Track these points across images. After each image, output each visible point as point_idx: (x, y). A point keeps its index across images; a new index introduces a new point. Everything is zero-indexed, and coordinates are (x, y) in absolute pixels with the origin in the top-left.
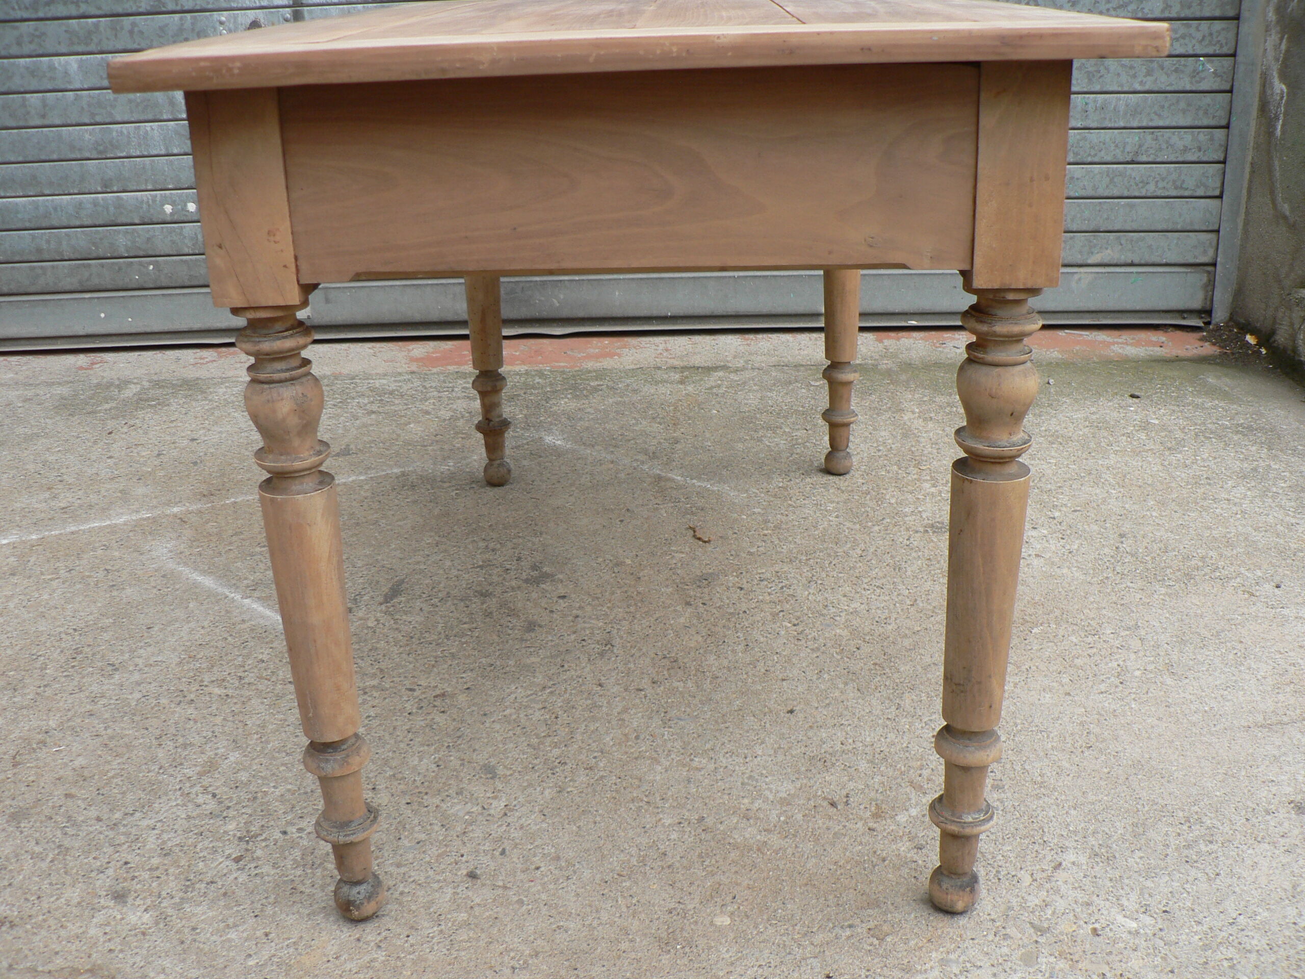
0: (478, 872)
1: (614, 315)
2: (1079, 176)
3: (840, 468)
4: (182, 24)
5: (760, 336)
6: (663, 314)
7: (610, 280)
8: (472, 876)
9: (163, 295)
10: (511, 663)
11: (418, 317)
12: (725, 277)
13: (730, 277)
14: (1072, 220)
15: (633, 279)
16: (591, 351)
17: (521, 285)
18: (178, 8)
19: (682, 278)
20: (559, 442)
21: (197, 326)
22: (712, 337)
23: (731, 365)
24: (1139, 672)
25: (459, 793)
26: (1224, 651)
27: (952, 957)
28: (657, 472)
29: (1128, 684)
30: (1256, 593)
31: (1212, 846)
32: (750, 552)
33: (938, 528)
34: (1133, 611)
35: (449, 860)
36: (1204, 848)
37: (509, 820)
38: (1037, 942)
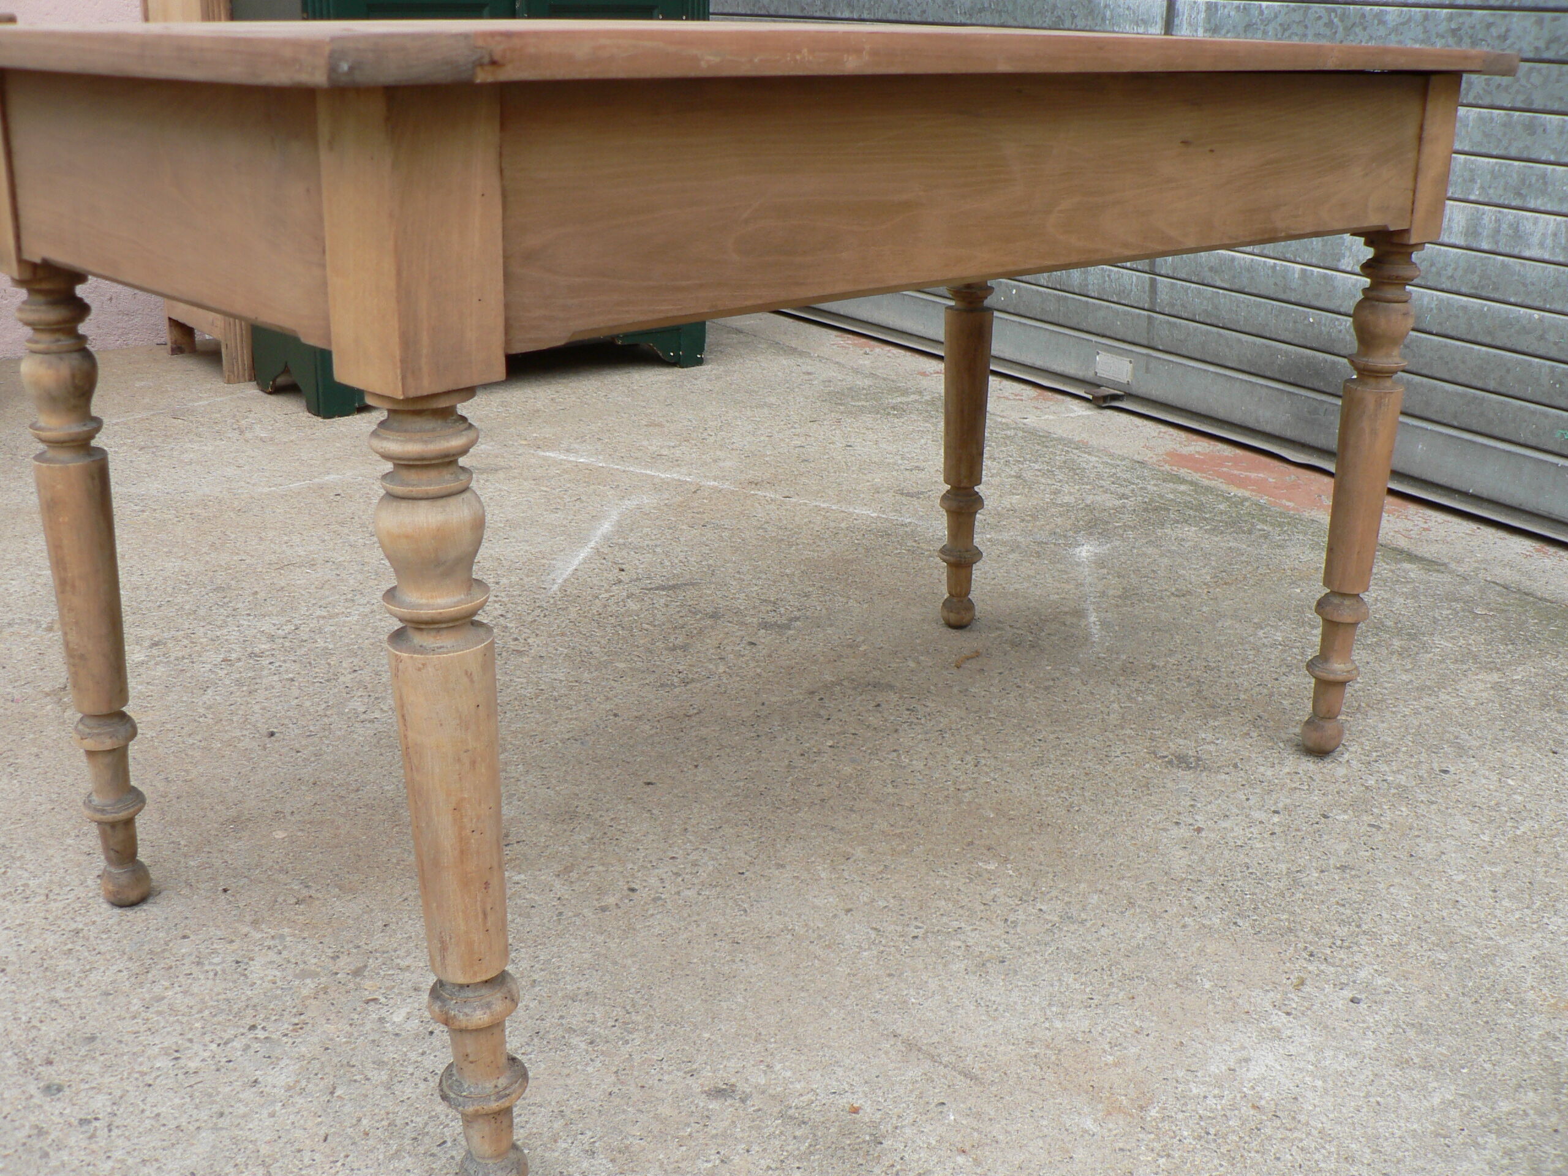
0: (277, 735)
1: (1411, 473)
5: (1562, 553)
6: (1464, 490)
7: (1417, 427)
9: (1020, 323)
11: (1221, 414)
12: (1546, 462)
13: (1552, 464)
15: (1441, 434)
17: (1325, 406)
19: (1495, 448)
20: (1084, 554)
21: (1039, 363)
22: (1507, 536)
23: (1453, 565)
24: (958, 944)
25: (377, 698)
26: (1087, 990)
27: (288, 939)
28: (1091, 607)
29: (918, 943)
30: (1307, 989)
31: (583, 1046)
32: (967, 690)
33: (1181, 761)
34: (1122, 913)
35: (286, 721)
36: (575, 1040)
37: (357, 725)
38: (337, 974)
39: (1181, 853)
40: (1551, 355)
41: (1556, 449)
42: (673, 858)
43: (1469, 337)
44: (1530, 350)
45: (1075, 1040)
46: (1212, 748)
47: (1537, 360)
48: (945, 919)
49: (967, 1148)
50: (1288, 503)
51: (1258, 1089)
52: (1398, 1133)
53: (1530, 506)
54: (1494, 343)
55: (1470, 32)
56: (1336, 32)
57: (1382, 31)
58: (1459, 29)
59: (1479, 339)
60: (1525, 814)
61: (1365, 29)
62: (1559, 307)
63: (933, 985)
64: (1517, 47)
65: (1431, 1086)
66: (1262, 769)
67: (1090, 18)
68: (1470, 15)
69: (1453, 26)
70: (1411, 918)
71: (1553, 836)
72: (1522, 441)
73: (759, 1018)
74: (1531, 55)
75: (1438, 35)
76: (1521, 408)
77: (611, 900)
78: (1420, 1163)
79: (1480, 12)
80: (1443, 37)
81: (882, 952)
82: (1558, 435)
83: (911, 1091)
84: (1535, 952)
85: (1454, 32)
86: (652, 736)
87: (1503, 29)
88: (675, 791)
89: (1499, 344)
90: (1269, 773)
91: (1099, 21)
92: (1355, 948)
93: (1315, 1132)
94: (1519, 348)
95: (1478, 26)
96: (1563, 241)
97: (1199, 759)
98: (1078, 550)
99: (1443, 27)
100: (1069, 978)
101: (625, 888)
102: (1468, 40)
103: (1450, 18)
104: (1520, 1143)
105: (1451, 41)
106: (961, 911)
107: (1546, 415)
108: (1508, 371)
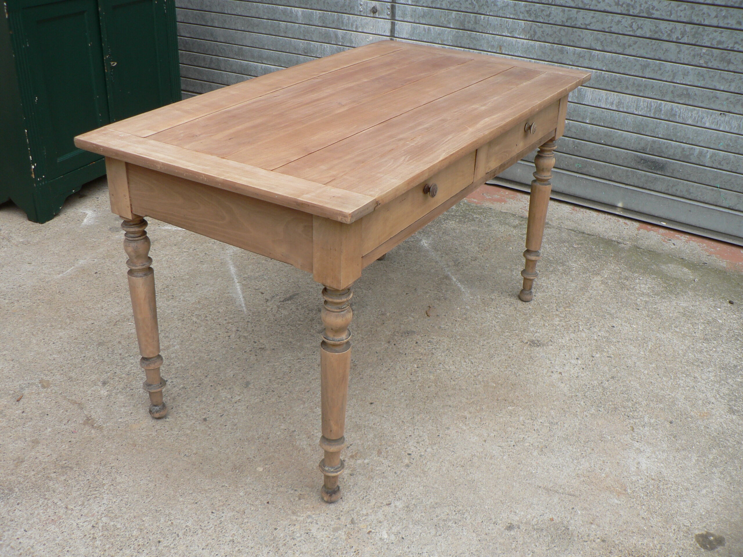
0: (207, 419)
1: (516, 180)
3: (528, 297)
5: (582, 210)
8: (205, 420)
10: (299, 344)
12: (572, 175)
13: (574, 176)
16: (497, 196)
20: (426, 245)
22: (559, 204)
23: (550, 223)
24: (528, 444)
25: (230, 389)
26: (579, 450)
27: (313, 516)
28: (449, 273)
29: (516, 447)
30: (636, 430)
31: (454, 525)
32: (440, 327)
33: (534, 343)
34: (565, 416)
35: (204, 411)
36: (450, 524)
37: (235, 405)
38: (346, 525)
39: (563, 385)
40: (573, 136)
41: (576, 170)
42: (410, 436)
45: (589, 471)
46: (538, 334)
47: (567, 138)
48: (517, 435)
49: (592, 522)
50: (475, 200)
51: (649, 472)
52: (692, 476)
53: (567, 192)
55: (535, 12)
57: (496, 9)
58: (530, 11)
60: (646, 339)
61: (488, 7)
62: (575, 119)
63: (534, 463)
64: (555, 19)
65: (690, 455)
66: (560, 340)
68: (534, 5)
69: (527, 9)
70: (644, 393)
71: (660, 347)
72: (561, 168)
73: (495, 494)
74: (561, 24)
75: (521, 12)
76: (561, 156)
77: (407, 461)
78: (704, 484)
79: (538, 5)
80: (523, 13)
81: (509, 455)
82: (576, 165)
83: (561, 506)
84: (684, 396)
85: (528, 12)
86: (351, 379)
87: (549, 12)
88: (384, 404)
90: (563, 342)
92: (638, 410)
93: (673, 483)
95: (537, 10)
97: (538, 341)
98: (422, 243)
99: (523, 9)
100: (570, 448)
101: (406, 454)
102: (533, 15)
103: (526, 6)
104: (722, 468)
105: (526, 15)
106: (519, 431)
107: (571, 158)
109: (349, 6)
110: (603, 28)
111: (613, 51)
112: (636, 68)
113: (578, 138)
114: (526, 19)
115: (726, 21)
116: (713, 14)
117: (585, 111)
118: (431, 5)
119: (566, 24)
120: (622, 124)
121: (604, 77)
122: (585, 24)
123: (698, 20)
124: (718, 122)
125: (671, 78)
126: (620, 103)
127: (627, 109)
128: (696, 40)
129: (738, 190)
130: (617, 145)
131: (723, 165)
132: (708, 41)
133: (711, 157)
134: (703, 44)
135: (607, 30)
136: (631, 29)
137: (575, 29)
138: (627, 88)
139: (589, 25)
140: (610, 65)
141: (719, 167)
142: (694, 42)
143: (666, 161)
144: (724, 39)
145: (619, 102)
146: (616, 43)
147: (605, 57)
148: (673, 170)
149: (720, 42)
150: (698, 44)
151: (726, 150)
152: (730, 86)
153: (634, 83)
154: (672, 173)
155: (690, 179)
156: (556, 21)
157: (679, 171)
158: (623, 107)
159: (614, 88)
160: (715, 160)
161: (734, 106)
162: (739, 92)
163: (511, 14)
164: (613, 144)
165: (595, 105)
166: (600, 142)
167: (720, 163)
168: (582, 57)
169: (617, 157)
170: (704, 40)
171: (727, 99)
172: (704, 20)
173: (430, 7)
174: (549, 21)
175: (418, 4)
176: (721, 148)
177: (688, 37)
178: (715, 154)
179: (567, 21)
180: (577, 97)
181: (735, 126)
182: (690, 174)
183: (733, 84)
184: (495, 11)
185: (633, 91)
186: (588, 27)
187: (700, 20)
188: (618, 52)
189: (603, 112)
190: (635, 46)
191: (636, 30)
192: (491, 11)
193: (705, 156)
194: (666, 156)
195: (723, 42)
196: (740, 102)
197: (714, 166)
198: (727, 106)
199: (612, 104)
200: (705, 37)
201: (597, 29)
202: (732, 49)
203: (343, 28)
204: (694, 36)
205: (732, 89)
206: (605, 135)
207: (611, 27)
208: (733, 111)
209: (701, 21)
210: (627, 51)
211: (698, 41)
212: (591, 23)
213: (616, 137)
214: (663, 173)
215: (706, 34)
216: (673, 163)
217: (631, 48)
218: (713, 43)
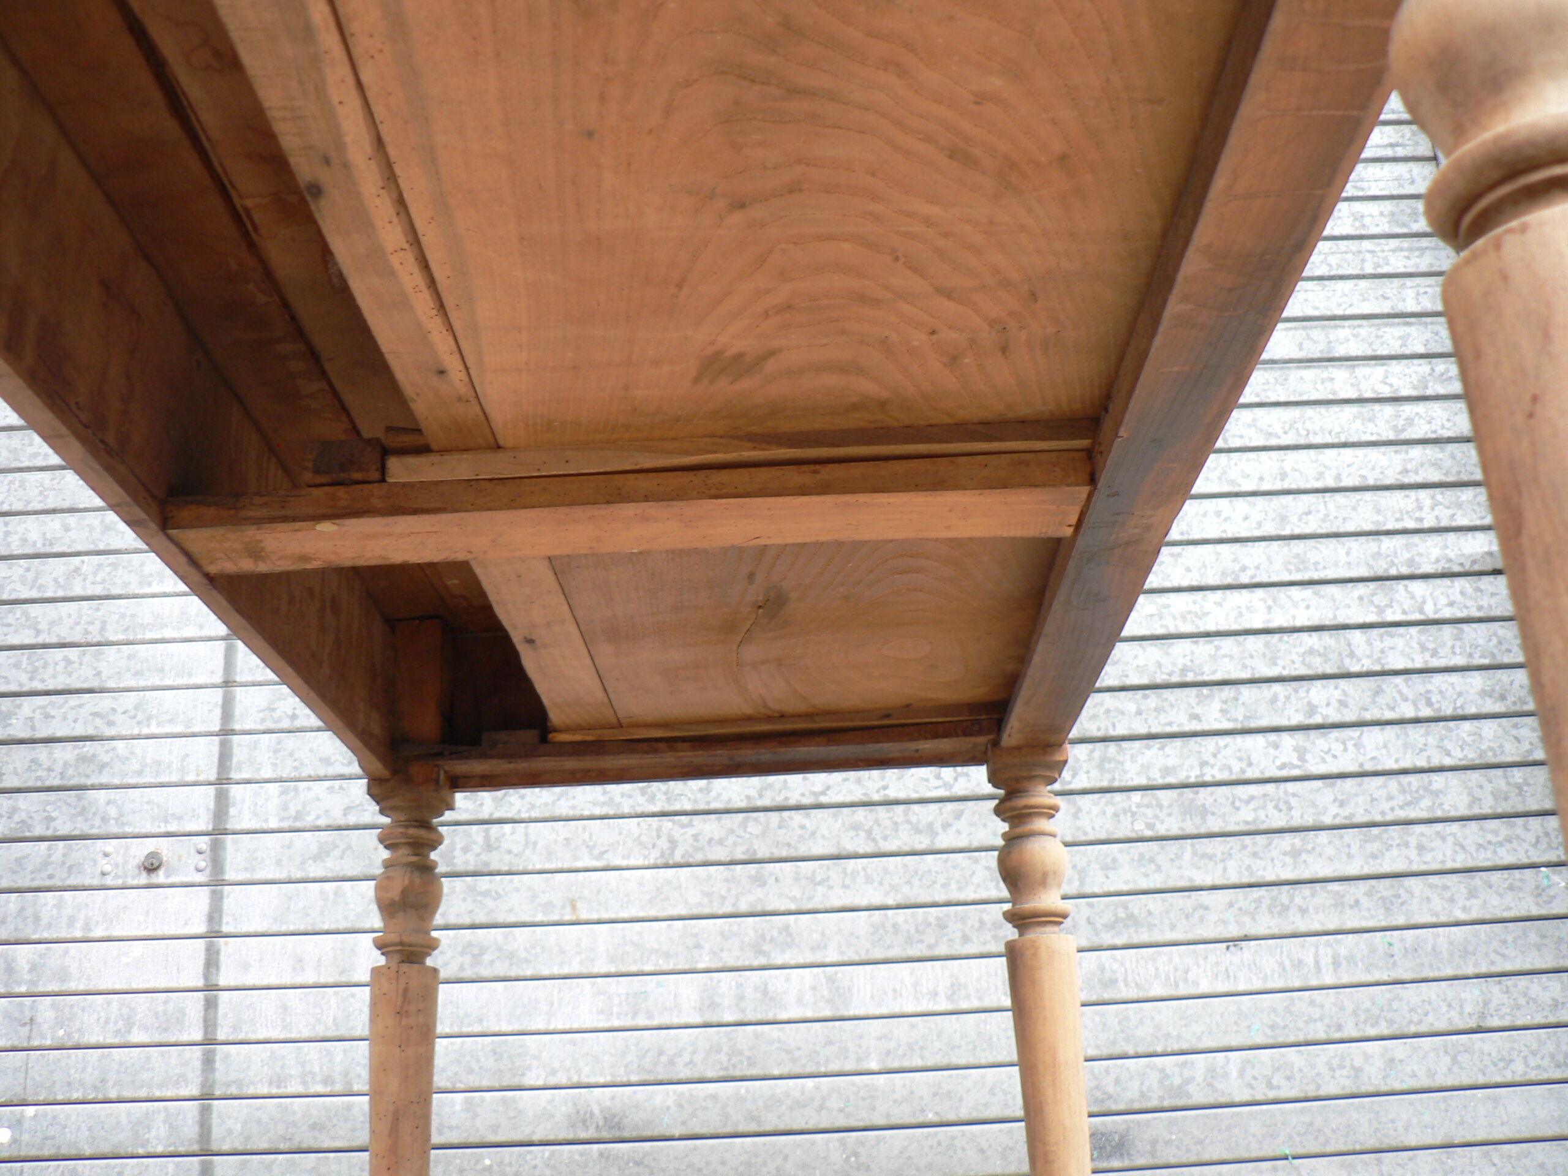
2: (1402, 1057)
4: (50, 856)
14: (1406, 1129)
18: (49, 833)
43: (728, 1130)
44: (810, 1126)
54: (761, 1129)
55: (664, 788)
56: (482, 805)
59: (742, 1128)
64: (725, 797)
67: (80, 819)
74: (743, 804)
80: (630, 796)
85: (643, 790)
87: (704, 782)
89: (768, 1128)
91: (97, 822)
94: (796, 1127)
96: (826, 993)
108: (786, 1158)
109: (63, 863)
110: (864, 794)
111: (906, 848)
112: (976, 879)
113: (854, 1123)
114: (639, 810)
115: (1163, 719)
116: (1132, 707)
117: (861, 1037)
118: (342, 822)
119: (760, 803)
120: (975, 1048)
121: (895, 925)
122: (814, 794)
123: (1099, 729)
124: (1227, 970)
125: (1076, 884)
126: (955, 987)
127: (980, 999)
128: (1109, 776)
129: (1341, 1148)
130: (975, 1115)
131: (1279, 1087)
132: (1138, 774)
133: (1241, 1073)
134: (1130, 784)
135: (876, 797)
136: (940, 783)
137: (786, 814)
138: (966, 939)
139: (824, 793)
140: (906, 889)
141: (1272, 1095)
142: (1105, 784)
143: (1125, 1121)
144: (1170, 762)
145: (952, 985)
146: (908, 827)
147: (886, 870)
148: (1154, 1143)
149: (1166, 771)
150: (1116, 784)
151: (1271, 1041)
152: (1225, 869)
153: (982, 922)
154: (1153, 1154)
155: (1206, 1157)
156: (730, 801)
157: (1168, 1142)
158: (968, 997)
159: (930, 947)
160: (1255, 1078)
161: (1254, 919)
162: (1253, 880)
163: (595, 804)
164: (964, 1115)
165: (884, 1011)
166: (921, 1119)
167: (1270, 1085)
168: (820, 883)
169: (982, 1151)
170: (1125, 772)
171: (1231, 905)
172: (1114, 725)
173: (340, 828)
174: (708, 803)
175: (299, 825)
176: (1259, 1040)
177: (1088, 772)
178: (1249, 1061)
179: (761, 796)
180: (829, 1001)
181: (1273, 971)
182: (1201, 1142)
183: (1232, 865)
184: (546, 805)
185: (985, 943)
186: (824, 800)
187: (1103, 727)
188: (919, 847)
189: (913, 1026)
190: (957, 825)
191: (952, 782)
192: (533, 806)
193: (1226, 1075)
194: (1121, 1107)
195: (1174, 768)
196: (1264, 906)
197: (1259, 1097)
198: (1237, 922)
199: (934, 994)
200: (1128, 765)
201: (849, 799)
202: (1200, 780)
203: (35, 937)
204: (1101, 767)
205: (1234, 879)
206: (935, 1095)
207: (885, 788)
208: (1254, 931)
209: (1107, 730)
210: (943, 842)
211: (1114, 779)
212: (828, 788)
213: (968, 1091)
214: (1126, 1163)
215: (1128, 757)
216: (1148, 1121)
217: (951, 831)
218: (1152, 776)
